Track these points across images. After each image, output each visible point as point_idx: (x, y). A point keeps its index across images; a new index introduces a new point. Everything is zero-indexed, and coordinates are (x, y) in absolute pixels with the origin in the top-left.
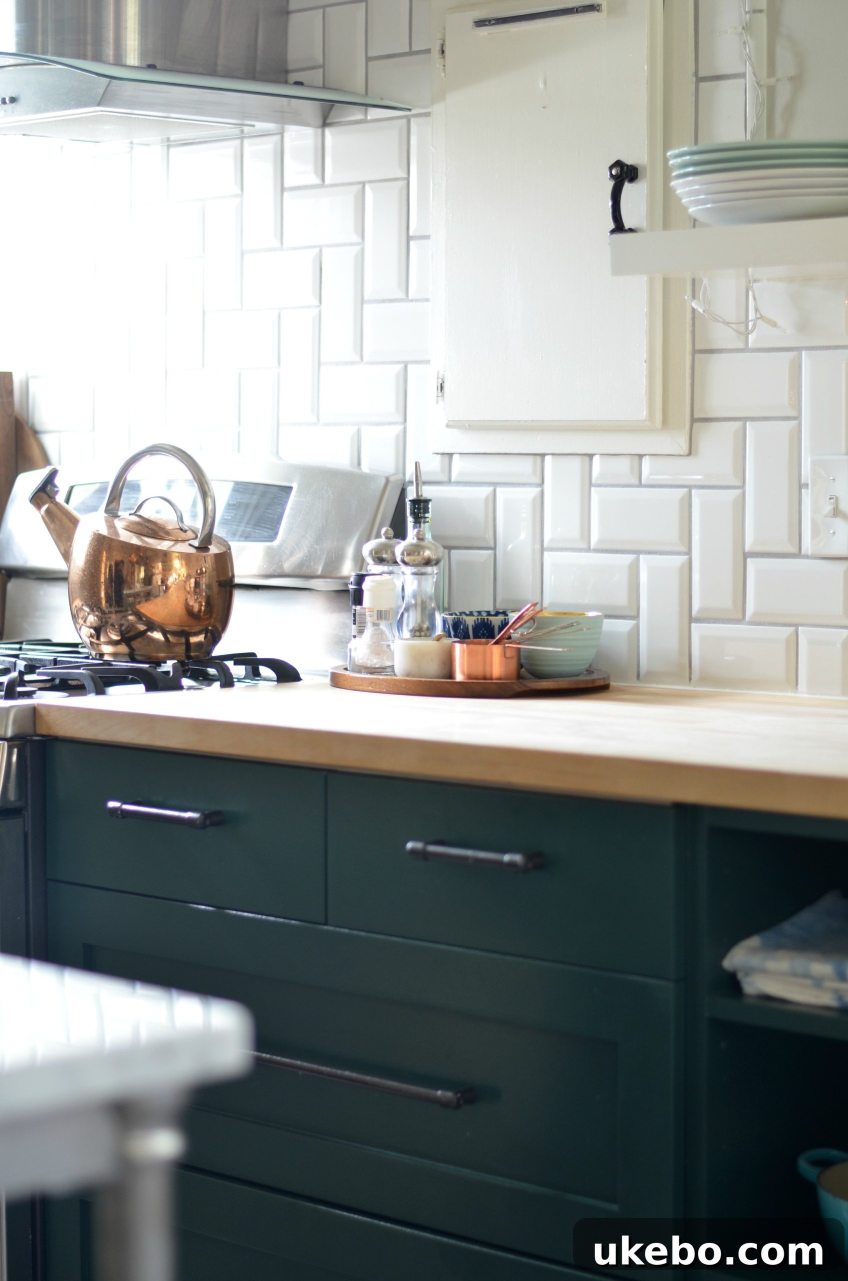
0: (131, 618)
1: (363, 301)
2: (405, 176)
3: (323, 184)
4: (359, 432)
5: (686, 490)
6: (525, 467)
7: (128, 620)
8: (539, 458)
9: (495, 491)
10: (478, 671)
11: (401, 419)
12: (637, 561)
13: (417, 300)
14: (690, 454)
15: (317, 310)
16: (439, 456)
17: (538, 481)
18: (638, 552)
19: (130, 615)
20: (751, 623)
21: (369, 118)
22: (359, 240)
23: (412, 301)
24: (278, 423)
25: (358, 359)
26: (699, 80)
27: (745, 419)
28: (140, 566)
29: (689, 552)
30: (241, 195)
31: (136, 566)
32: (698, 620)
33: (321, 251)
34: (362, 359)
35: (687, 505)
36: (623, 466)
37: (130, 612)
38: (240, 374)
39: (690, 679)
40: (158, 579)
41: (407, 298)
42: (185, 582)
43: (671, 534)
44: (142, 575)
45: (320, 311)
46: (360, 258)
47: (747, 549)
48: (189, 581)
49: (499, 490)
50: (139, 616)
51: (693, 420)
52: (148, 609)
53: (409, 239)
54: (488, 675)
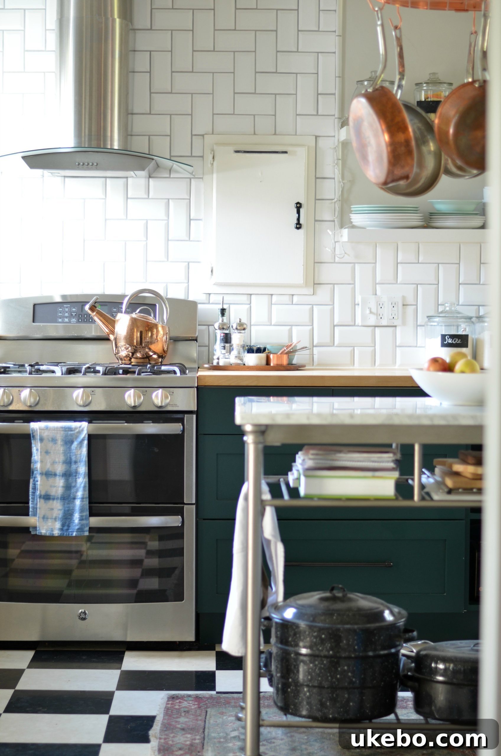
0: (147, 350)
1: (168, 240)
2: (189, 198)
3: (148, 198)
4: (167, 285)
5: (311, 306)
6: (244, 298)
7: (146, 351)
8: (249, 295)
9: (229, 306)
10: (280, 363)
11: (187, 281)
12: (291, 329)
13: (193, 241)
14: (313, 294)
15: (145, 242)
16: (205, 294)
17: (249, 303)
18: (292, 326)
19: (147, 349)
20: (336, 347)
21: (171, 176)
22: (167, 219)
23: (191, 241)
24: (125, 282)
25: (166, 260)
26: (316, 178)
27: (334, 284)
28: (149, 331)
29: (312, 325)
30: (105, 199)
31: (148, 332)
32: (316, 346)
33: (147, 222)
34: (168, 260)
35: (312, 310)
36: (286, 299)
37: (147, 348)
38: (104, 264)
39: (313, 365)
40: (155, 336)
41: (189, 240)
42: (163, 337)
43: (306, 319)
44: (150, 335)
45: (147, 243)
46: (167, 225)
47: (335, 324)
48: (164, 337)
49: (231, 306)
50: (150, 349)
51: (314, 284)
52: (153, 347)
53: (190, 220)
54: (282, 364)
